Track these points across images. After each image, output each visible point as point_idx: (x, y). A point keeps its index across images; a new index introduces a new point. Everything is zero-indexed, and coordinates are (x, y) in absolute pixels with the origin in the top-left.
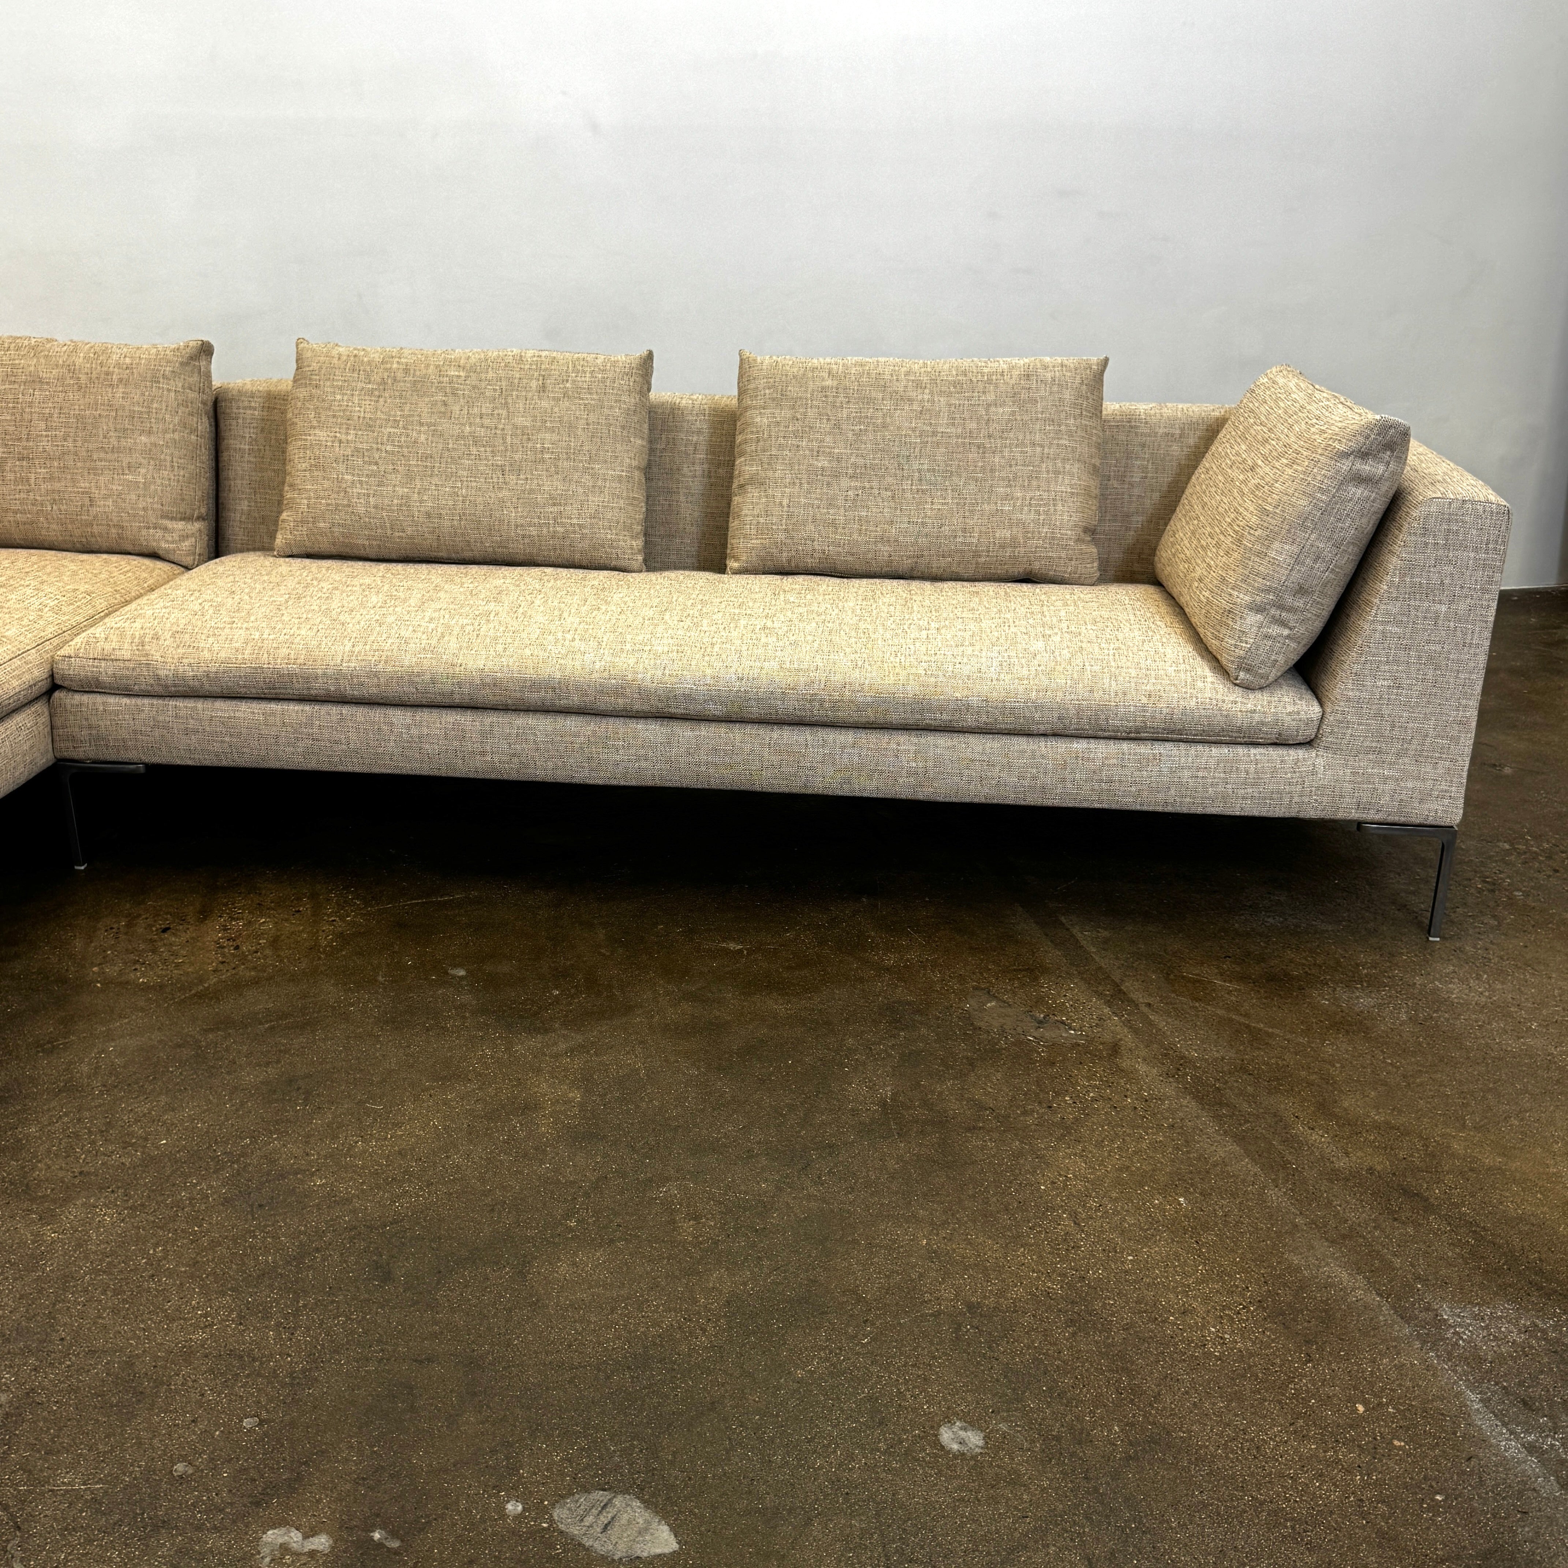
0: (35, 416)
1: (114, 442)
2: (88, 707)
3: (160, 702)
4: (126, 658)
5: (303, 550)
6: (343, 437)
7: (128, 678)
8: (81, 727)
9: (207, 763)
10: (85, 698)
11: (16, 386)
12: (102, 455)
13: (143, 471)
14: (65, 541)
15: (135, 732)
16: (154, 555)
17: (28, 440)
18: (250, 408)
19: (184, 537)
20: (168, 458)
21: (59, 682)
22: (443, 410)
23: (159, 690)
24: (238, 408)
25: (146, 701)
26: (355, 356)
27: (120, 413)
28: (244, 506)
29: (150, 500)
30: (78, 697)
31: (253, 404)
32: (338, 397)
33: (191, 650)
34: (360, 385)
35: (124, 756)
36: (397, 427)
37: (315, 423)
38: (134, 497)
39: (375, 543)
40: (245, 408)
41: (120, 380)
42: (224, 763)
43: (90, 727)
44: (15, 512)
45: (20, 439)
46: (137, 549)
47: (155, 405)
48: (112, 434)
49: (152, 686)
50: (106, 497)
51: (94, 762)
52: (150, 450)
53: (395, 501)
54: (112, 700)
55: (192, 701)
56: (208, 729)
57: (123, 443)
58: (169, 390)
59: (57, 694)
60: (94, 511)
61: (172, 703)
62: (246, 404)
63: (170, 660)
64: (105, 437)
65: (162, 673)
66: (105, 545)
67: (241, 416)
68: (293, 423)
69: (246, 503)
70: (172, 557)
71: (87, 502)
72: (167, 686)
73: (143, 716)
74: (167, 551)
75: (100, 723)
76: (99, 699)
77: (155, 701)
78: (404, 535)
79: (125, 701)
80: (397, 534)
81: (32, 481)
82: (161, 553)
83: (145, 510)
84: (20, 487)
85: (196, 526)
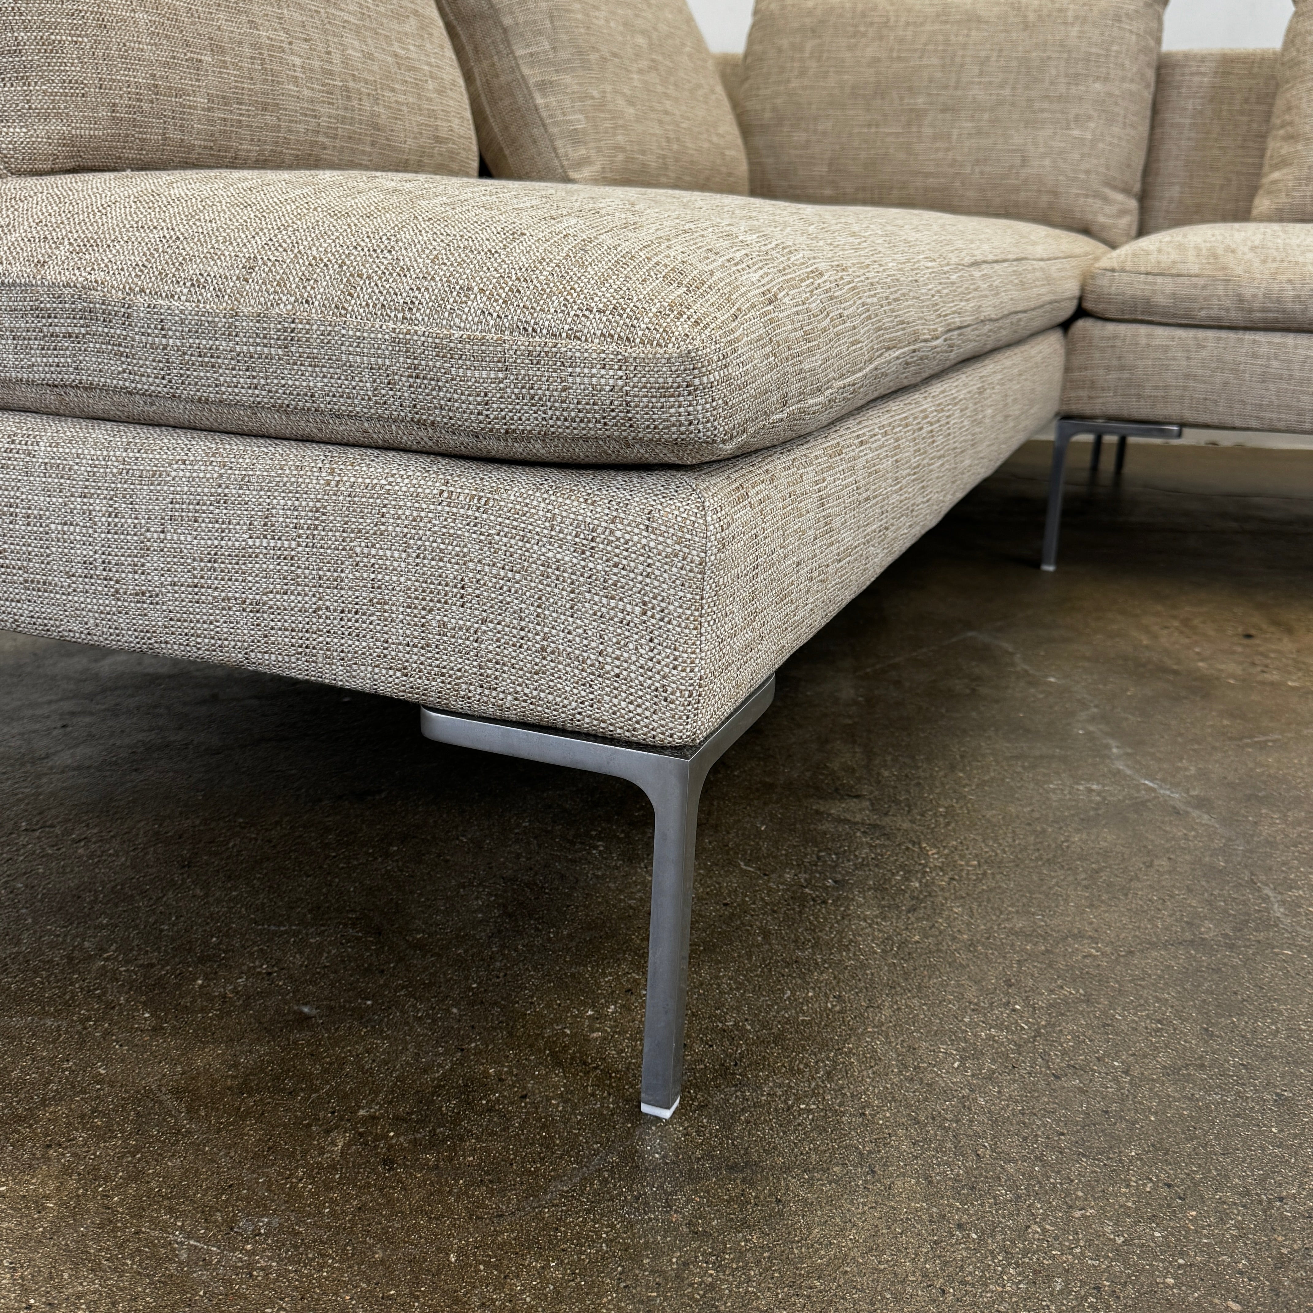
0: (968, 60)
1: (1062, 89)
2: (1124, 341)
3: (1232, 335)
4: (1192, 272)
7: (1193, 300)
8: (1108, 368)
10: (1122, 329)
11: (948, 26)
12: (1046, 105)
13: (1092, 125)
15: (1187, 376)
16: (1086, 231)
17: (956, 88)
18: (1199, 74)
19: (1123, 212)
20: (1122, 112)
21: (1088, 305)
23: (1235, 316)
24: (1183, 74)
25: (1210, 334)
27: (1074, 55)
28: (1175, 192)
29: (1095, 161)
30: (1111, 327)
31: (1203, 69)
33: (1285, 264)
38: (1077, 156)
40: (1192, 74)
41: (1076, 17)
43: (1122, 368)
44: (927, 175)
45: (946, 87)
46: (1067, 223)
47: (1115, 48)
48: (1062, 79)
49: (1228, 310)
50: (1044, 156)
52: (1104, 101)
54: (1160, 331)
55: (1278, 334)
56: (1297, 374)
57: (1073, 90)
58: (1131, 32)
59: (1081, 324)
60: (1025, 172)
61: (1249, 336)
62: (1194, 69)
63: (1258, 276)
64: (1052, 83)
65: (1248, 292)
67: (1186, 84)
69: (1177, 188)
70: (1105, 235)
71: (1018, 161)
72: (1251, 311)
73: (1204, 353)
74: (1103, 227)
75: (1139, 362)
76: (1143, 330)
77: (1223, 334)
81: (954, 137)
82: (1095, 228)
83: (1087, 172)
84: (938, 145)
85: (1133, 204)
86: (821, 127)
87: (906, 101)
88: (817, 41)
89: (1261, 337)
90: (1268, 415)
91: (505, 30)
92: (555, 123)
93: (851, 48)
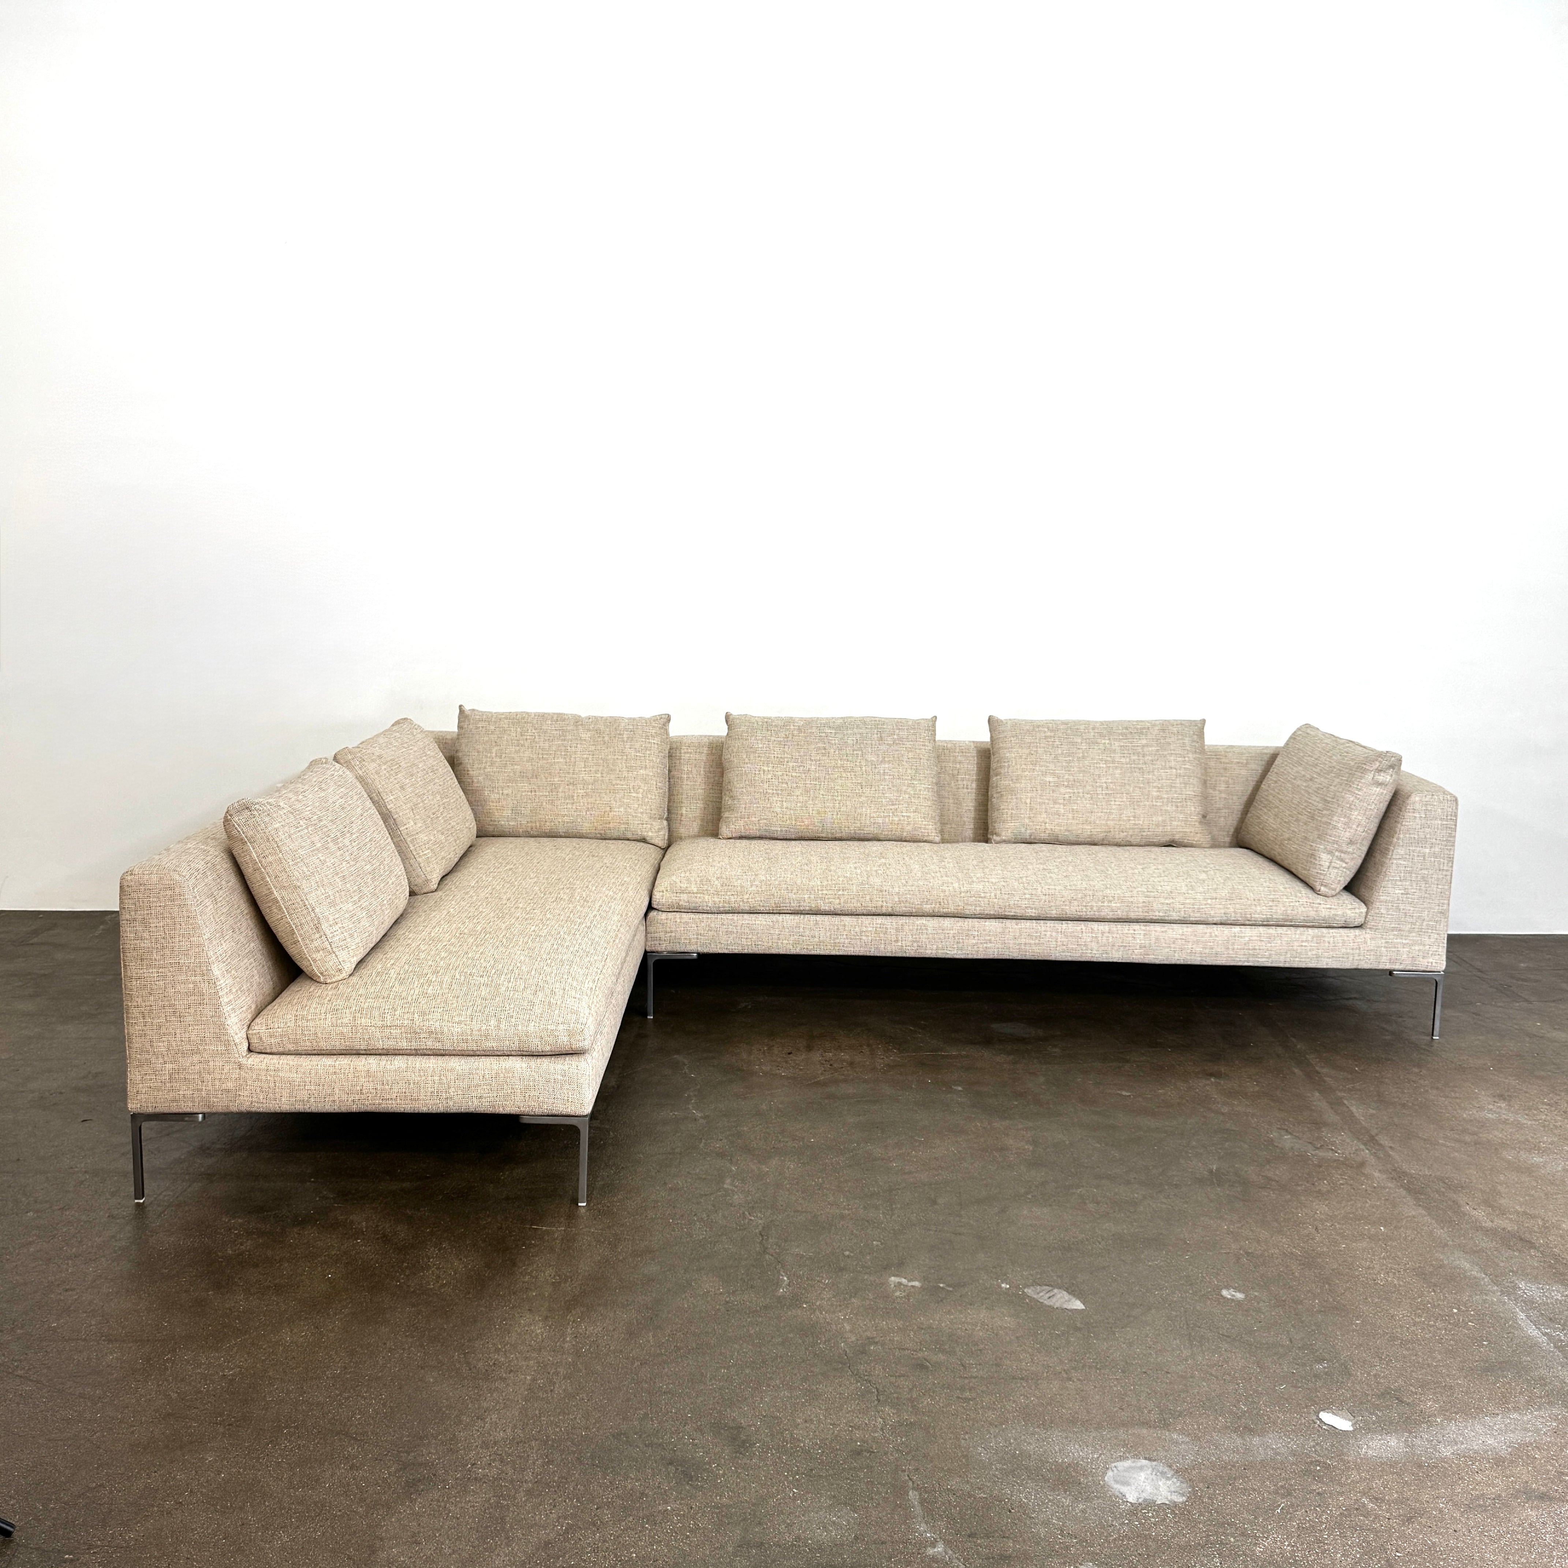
1: (625, 773)
2: (670, 920)
3: (713, 916)
4: (694, 891)
5: (738, 834)
6: (766, 769)
7: (696, 903)
8: (665, 933)
9: (736, 951)
10: (669, 915)
11: (566, 742)
12: (618, 782)
13: (641, 790)
14: (591, 833)
15: (697, 935)
16: (644, 840)
17: (573, 774)
18: (688, 753)
19: (660, 829)
20: (655, 783)
21: (655, 906)
22: (824, 751)
23: (713, 909)
24: (681, 753)
25: (705, 916)
26: (766, 722)
27: (629, 757)
29: (645, 807)
30: (663, 915)
32: (760, 746)
33: (730, 886)
34: (773, 738)
35: (689, 948)
36: (797, 762)
37: (747, 761)
38: (636, 806)
39: (784, 829)
40: (685, 753)
41: (628, 738)
42: (746, 951)
43: (671, 932)
44: (563, 816)
45: (569, 773)
46: (635, 837)
47: (648, 752)
48: (625, 769)
49: (710, 907)
50: (620, 806)
51: (669, 952)
52: (646, 778)
53: (799, 805)
54: (685, 915)
55: (731, 915)
56: (740, 930)
57: (631, 774)
58: (654, 743)
59: (653, 914)
60: (611, 814)
61: (720, 916)
62: (686, 751)
63: (720, 892)
66: (616, 834)
68: (728, 761)
69: (685, 809)
70: (653, 841)
71: (608, 809)
72: (719, 907)
74: (652, 838)
75: (677, 929)
76: (678, 915)
77: (710, 916)
78: (803, 824)
79: (692, 916)
80: (799, 824)
81: (575, 798)
82: (648, 840)
83: (642, 813)
84: (567, 801)
85: (665, 823)
86: (505, 792)
87: (549, 780)
88: (499, 748)
89: (723, 916)
90: (731, 947)
91: (394, 820)
92: (420, 857)
93: (517, 752)
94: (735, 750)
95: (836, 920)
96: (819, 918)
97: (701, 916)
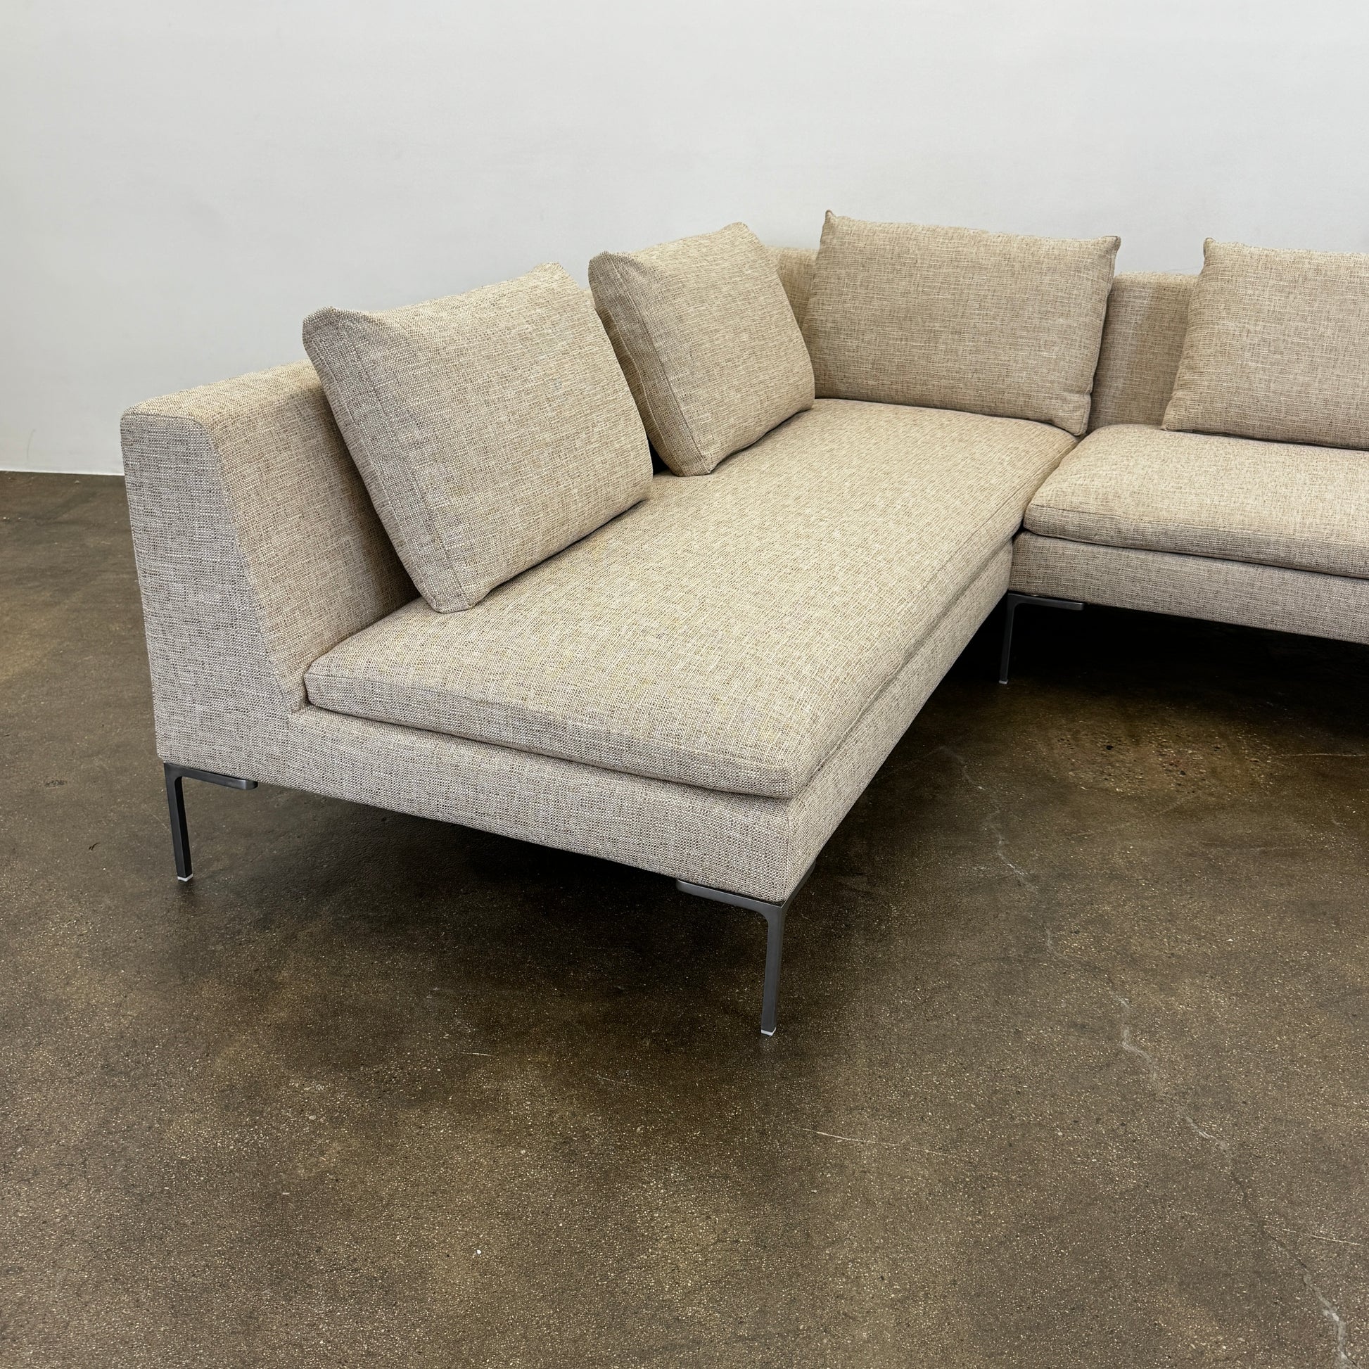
0: (972, 297)
1: (1036, 322)
2: (1049, 550)
3: (1115, 551)
4: (1091, 511)
5: (1193, 426)
6: (1252, 328)
7: (1091, 529)
8: (1039, 566)
9: (1145, 608)
10: (1048, 542)
11: (958, 270)
12: (1024, 333)
13: (1056, 349)
14: (976, 405)
15: (1087, 575)
16: (1050, 422)
17: (962, 317)
18: (1140, 297)
19: (1077, 408)
20: (1078, 338)
21: (1027, 527)
22: (1352, 307)
23: (1117, 541)
25: (1102, 550)
26: (1267, 256)
27: (1045, 297)
28: (1120, 383)
29: (1058, 374)
30: (1041, 541)
32: (1250, 292)
33: (1150, 509)
34: (1271, 282)
35: (1070, 594)
36: (1305, 321)
37: (1224, 314)
38: (1045, 371)
39: (1265, 424)
40: (1135, 297)
41: (1049, 269)
42: (1160, 610)
43: (1047, 567)
44: (940, 378)
45: (955, 316)
46: (1037, 416)
47: (1075, 292)
48: (1035, 315)
49: (1112, 537)
50: (1020, 370)
51: (1040, 596)
52: (1066, 331)
53: (1295, 388)
54: (1071, 546)
55: (1144, 553)
56: (1153, 578)
57: (1044, 324)
58: (1088, 279)
59: (1022, 536)
60: (1008, 381)
61: (1125, 553)
63: (1131, 516)
64: (1029, 318)
65: (1124, 527)
66: (1010, 410)
68: (1200, 313)
69: (1122, 380)
70: (1064, 425)
71: (1004, 372)
72: (1126, 539)
73: (1097, 562)
74: (1062, 419)
75: (1057, 564)
76: (1060, 544)
77: (1109, 550)
78: (1297, 419)
79: (1083, 547)
80: (1290, 418)
81: (960, 353)
82: (1056, 420)
83: (1052, 382)
84: (949, 357)
85: (1087, 399)
86: (867, 338)
87: (927, 324)
88: (866, 274)
89: (1132, 554)
90: (1136, 602)
92: (694, 422)
93: (889, 281)
94: (1208, 297)
95: (1318, 582)
96: (1288, 575)
97: (1095, 549)
